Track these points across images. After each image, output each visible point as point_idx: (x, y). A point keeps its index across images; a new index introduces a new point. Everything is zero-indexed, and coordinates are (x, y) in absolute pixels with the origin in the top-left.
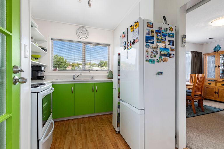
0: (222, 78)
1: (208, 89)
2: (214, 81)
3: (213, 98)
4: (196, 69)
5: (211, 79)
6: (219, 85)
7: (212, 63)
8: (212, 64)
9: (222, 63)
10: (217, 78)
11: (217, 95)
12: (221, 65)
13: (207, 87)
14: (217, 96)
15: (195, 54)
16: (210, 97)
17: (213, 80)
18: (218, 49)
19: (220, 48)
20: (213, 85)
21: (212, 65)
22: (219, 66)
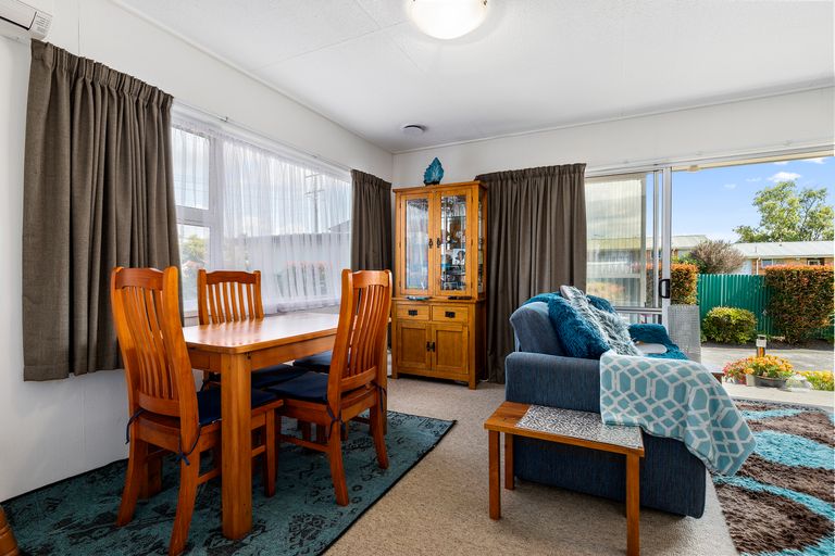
0: (448, 289)
1: (407, 334)
2: (425, 301)
3: (422, 369)
4: (371, 252)
5: (419, 292)
6: (439, 314)
7: (422, 230)
8: (420, 234)
9: (447, 234)
10: (433, 290)
11: (434, 354)
12: (444, 237)
13: (404, 326)
14: (434, 360)
15: (366, 187)
16: (413, 364)
17: (423, 297)
18: (435, 176)
19: (441, 171)
20: (423, 315)
21: (421, 238)
22: (439, 243)
